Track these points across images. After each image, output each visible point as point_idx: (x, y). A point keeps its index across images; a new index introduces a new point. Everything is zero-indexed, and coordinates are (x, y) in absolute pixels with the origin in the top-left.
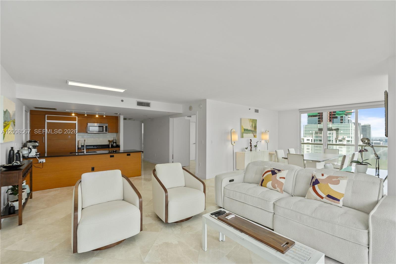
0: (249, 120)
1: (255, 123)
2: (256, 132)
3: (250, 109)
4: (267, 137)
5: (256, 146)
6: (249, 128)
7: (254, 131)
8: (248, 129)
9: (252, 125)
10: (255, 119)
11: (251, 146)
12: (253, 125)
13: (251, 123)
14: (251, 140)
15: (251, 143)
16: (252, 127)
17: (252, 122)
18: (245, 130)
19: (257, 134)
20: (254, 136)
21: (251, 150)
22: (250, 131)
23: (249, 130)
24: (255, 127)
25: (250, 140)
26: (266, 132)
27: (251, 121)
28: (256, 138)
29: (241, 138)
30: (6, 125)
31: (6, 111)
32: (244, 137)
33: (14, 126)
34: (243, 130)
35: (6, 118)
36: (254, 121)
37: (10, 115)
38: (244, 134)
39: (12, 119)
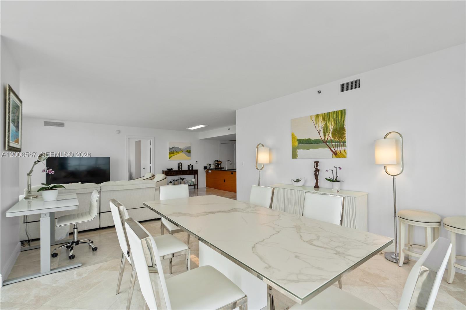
0: (314, 119)
2: (345, 142)
3: (320, 92)
6: (315, 136)
7: (332, 142)
8: (310, 139)
9: (326, 128)
12: (331, 127)
13: (321, 124)
14: (317, 163)
16: (324, 132)
17: (324, 119)
18: (300, 142)
20: (335, 154)
21: (317, 187)
23: (313, 141)
24: (340, 132)
25: (315, 162)
27: (320, 118)
28: (345, 157)
29: (293, 158)
30: (173, 153)
31: (174, 147)
32: (298, 157)
33: (187, 153)
34: (297, 143)
35: (173, 150)
36: (334, 116)
37: (180, 149)
38: (298, 150)
39: (183, 150)
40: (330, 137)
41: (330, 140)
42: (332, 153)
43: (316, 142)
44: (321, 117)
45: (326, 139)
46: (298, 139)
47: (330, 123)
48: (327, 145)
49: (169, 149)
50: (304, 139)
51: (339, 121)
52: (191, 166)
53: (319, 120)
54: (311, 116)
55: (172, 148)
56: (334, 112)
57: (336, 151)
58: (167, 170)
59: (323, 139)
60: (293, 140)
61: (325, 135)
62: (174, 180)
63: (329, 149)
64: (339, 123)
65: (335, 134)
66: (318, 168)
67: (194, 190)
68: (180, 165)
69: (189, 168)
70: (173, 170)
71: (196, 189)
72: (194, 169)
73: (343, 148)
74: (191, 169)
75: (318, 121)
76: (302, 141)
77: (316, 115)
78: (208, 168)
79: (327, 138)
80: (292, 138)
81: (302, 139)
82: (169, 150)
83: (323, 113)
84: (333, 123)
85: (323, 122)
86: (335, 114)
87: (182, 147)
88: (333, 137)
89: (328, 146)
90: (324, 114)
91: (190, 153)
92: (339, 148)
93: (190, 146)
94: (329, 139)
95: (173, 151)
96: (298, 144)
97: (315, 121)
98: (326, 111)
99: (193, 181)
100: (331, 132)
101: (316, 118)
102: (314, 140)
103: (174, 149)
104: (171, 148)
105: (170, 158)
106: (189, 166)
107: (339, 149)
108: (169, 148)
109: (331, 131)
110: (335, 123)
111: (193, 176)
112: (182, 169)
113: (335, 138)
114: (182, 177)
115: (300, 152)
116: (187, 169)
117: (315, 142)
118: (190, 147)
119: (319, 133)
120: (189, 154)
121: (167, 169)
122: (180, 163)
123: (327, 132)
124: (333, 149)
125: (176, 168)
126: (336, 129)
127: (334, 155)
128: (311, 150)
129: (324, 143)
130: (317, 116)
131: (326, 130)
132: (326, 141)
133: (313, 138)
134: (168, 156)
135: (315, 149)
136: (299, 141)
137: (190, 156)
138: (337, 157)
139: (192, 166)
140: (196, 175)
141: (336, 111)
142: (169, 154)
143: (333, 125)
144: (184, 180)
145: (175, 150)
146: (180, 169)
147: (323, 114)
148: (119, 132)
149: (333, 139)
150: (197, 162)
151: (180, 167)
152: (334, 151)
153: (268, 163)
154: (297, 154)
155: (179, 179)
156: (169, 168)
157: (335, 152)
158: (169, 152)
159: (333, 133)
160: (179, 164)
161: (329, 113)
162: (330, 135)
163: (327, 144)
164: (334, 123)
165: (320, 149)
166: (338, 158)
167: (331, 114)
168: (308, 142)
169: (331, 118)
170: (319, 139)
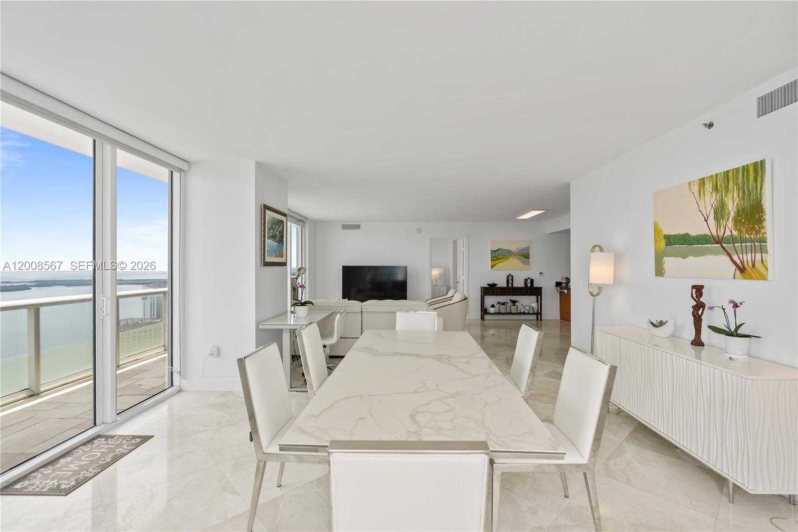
0: (695, 188)
2: (763, 240)
3: (710, 125)
6: (698, 228)
7: (733, 240)
8: (687, 235)
9: (720, 207)
12: (731, 206)
13: (710, 200)
14: (698, 290)
16: (716, 218)
17: (716, 189)
18: (671, 240)
20: (742, 270)
21: (697, 342)
22: (703, 240)
23: (694, 238)
25: (694, 287)
27: (709, 186)
28: (764, 278)
29: (656, 276)
30: (499, 259)
31: (499, 249)
32: (665, 273)
33: (523, 258)
34: (663, 243)
35: (499, 254)
36: (737, 179)
37: (510, 251)
38: (665, 258)
39: (516, 253)
40: (729, 229)
41: (730, 235)
42: (735, 267)
43: (700, 242)
44: (709, 184)
45: (721, 234)
46: (666, 234)
47: (730, 195)
48: (723, 247)
49: (491, 253)
50: (676, 234)
51: (749, 190)
52: (529, 281)
53: (706, 191)
54: (689, 183)
55: (497, 250)
56: (737, 170)
57: (742, 263)
58: (487, 286)
59: (714, 233)
60: (657, 237)
61: (718, 226)
62: (498, 303)
63: (728, 258)
64: (750, 194)
65: (740, 221)
66: (701, 299)
67: (535, 322)
68: (510, 278)
69: (526, 284)
70: (497, 286)
71: (539, 321)
72: (535, 285)
74: (529, 285)
75: (704, 194)
76: (674, 240)
77: (700, 179)
78: (564, 285)
79: (722, 231)
80: (655, 233)
81: (672, 234)
82: (492, 255)
83: (714, 173)
84: (735, 195)
85: (714, 194)
86: (741, 175)
87: (513, 248)
88: (736, 228)
89: (725, 250)
90: (717, 175)
91: (529, 258)
92: (749, 255)
93: (529, 247)
94: (728, 233)
95: (497, 256)
96: (666, 245)
97: (697, 194)
98: (721, 169)
99: (533, 307)
100: (731, 218)
101: (700, 187)
102: (696, 236)
103: (499, 251)
104: (495, 251)
105: (492, 267)
106: (526, 280)
107: (749, 259)
108: (492, 251)
109: (732, 214)
110: (741, 195)
111: (534, 298)
112: (515, 286)
113: (740, 232)
114: (514, 298)
115: (669, 262)
116: (522, 285)
117: (698, 240)
118: (528, 249)
119: (706, 221)
120: (527, 260)
121: (488, 284)
122: (510, 274)
123: (722, 217)
124: (735, 258)
125: (502, 283)
126: (744, 209)
127: (738, 272)
128: (691, 258)
129: (717, 243)
130: (702, 181)
131: (720, 212)
132: (720, 240)
133: (693, 233)
134: (490, 263)
135: (698, 256)
136: (667, 239)
137: (528, 264)
138: (745, 278)
139: (532, 281)
140: (539, 297)
141: (743, 167)
142: (492, 260)
143: (737, 200)
144: (516, 304)
145: (502, 254)
146: (510, 286)
147: (715, 177)
148: (419, 230)
149: (735, 233)
150: (541, 273)
151: (510, 282)
152: (738, 262)
153: (612, 283)
154: (665, 266)
155: (509, 301)
156: (491, 283)
157: (741, 265)
158: (491, 258)
159: (736, 221)
160: (508, 276)
161: (728, 172)
162: (730, 224)
163: (724, 245)
164: (739, 195)
165: (708, 256)
166: (747, 279)
167: (730, 175)
168: (685, 240)
169: (731, 184)
170: (706, 235)
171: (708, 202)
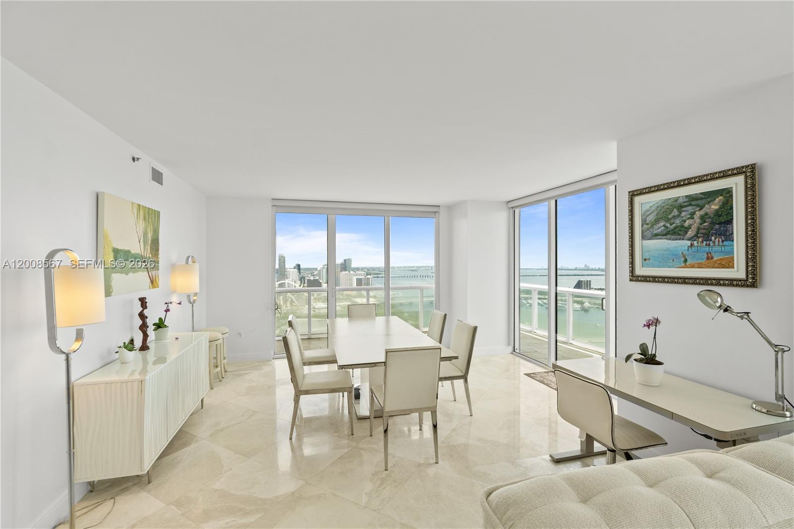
0: (136, 211)
1: (153, 225)
2: (158, 263)
3: (134, 159)
4: (191, 282)
5: (160, 325)
6: (136, 247)
8: (129, 251)
9: (145, 234)
10: (154, 208)
11: (143, 328)
12: (150, 236)
13: (141, 225)
14: (143, 302)
15: (142, 316)
16: (143, 242)
17: (144, 218)
18: (117, 255)
19: (162, 275)
20: (152, 282)
21: (145, 348)
22: (137, 258)
23: (133, 254)
24: (155, 245)
25: (140, 299)
26: (187, 263)
27: (142, 213)
28: (158, 287)
29: (105, 295)
32: (112, 292)
34: (111, 257)
36: (152, 217)
38: (113, 275)
40: (149, 252)
42: (150, 281)
44: (142, 211)
46: (114, 247)
47: (149, 227)
51: (155, 227)
53: (140, 217)
54: (132, 203)
59: (143, 254)
61: (144, 248)
64: (155, 230)
65: (152, 248)
73: (157, 271)
75: (140, 219)
76: (121, 255)
77: (137, 204)
79: (146, 253)
81: (120, 248)
83: (144, 205)
84: (151, 228)
85: (143, 222)
86: (153, 215)
88: (151, 254)
92: (155, 272)
94: (148, 256)
97: (136, 216)
100: (149, 244)
101: (138, 211)
107: (154, 274)
109: (149, 242)
119: (140, 242)
123: (146, 242)
124: (150, 273)
126: (153, 240)
127: (151, 284)
130: (138, 207)
131: (145, 238)
133: (133, 251)
136: (115, 254)
143: (152, 232)
147: (144, 208)
149: (150, 256)
152: (151, 276)
154: (112, 284)
157: (152, 279)
159: (151, 246)
162: (149, 249)
166: (154, 288)
167: (150, 212)
168: (127, 255)
169: (150, 220)
170: (139, 254)
171: (141, 227)
